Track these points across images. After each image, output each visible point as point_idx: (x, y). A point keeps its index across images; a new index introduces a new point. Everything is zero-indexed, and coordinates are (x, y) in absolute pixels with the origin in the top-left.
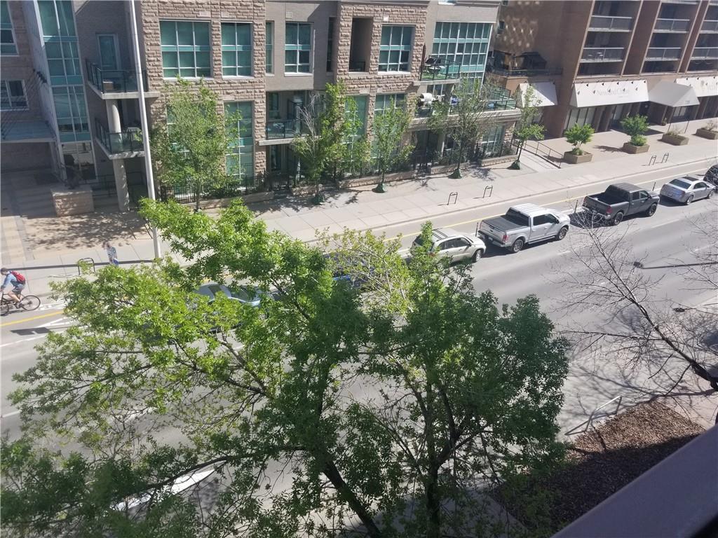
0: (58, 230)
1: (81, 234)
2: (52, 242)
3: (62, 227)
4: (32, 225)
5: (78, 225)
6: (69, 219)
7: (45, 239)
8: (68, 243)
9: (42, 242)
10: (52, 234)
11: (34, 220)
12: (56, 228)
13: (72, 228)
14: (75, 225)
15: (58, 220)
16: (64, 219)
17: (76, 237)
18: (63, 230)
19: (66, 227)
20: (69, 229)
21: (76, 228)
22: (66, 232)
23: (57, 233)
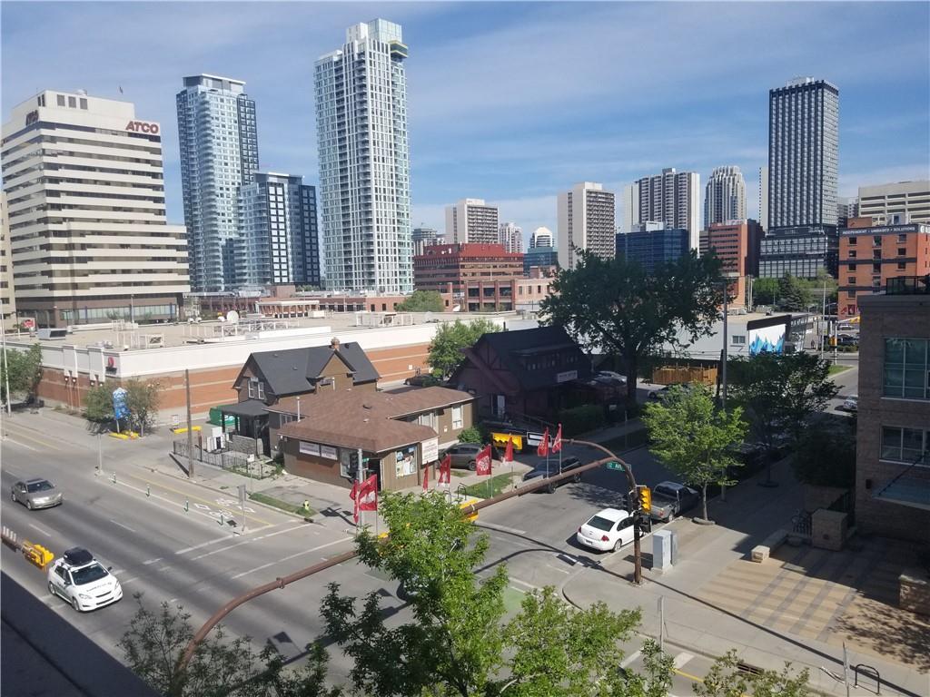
0: (885, 624)
1: (910, 642)
2: (864, 634)
3: (894, 622)
4: (859, 605)
5: (916, 629)
6: (911, 618)
7: (858, 626)
8: (882, 644)
9: (853, 629)
10: (872, 625)
11: (867, 601)
12: (883, 620)
13: (905, 630)
14: (912, 627)
15: (896, 613)
16: (904, 615)
17: (900, 642)
18: (891, 627)
19: (899, 625)
20: (900, 629)
21: (911, 631)
22: (893, 631)
23: (881, 626)
